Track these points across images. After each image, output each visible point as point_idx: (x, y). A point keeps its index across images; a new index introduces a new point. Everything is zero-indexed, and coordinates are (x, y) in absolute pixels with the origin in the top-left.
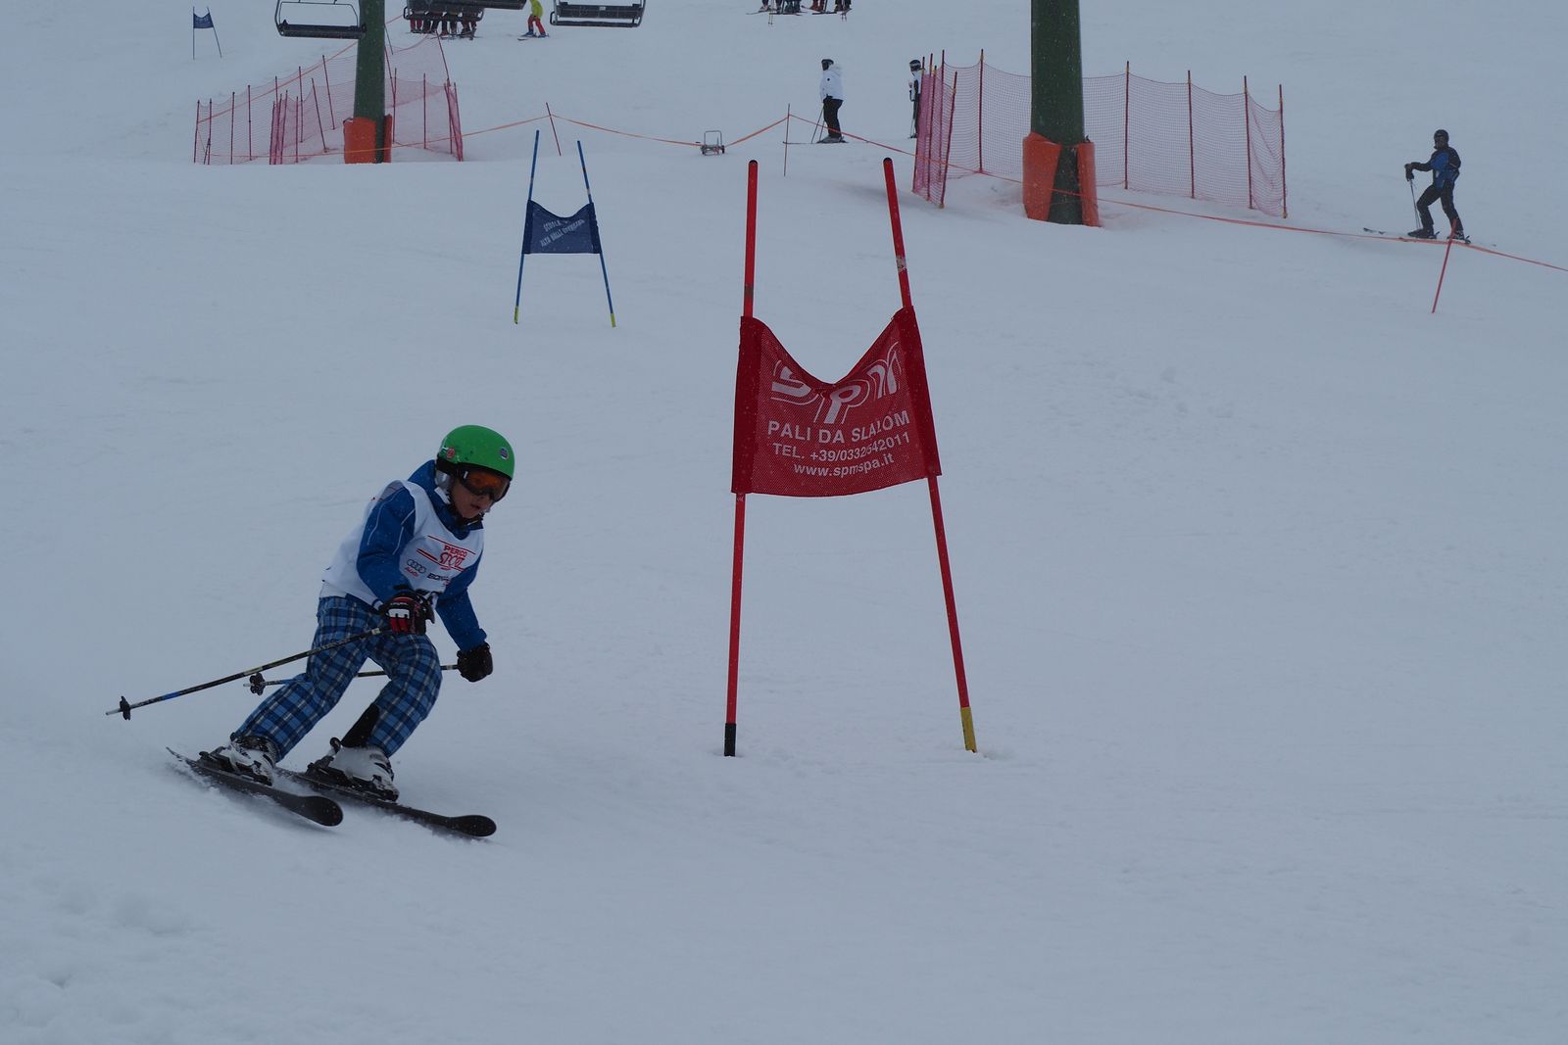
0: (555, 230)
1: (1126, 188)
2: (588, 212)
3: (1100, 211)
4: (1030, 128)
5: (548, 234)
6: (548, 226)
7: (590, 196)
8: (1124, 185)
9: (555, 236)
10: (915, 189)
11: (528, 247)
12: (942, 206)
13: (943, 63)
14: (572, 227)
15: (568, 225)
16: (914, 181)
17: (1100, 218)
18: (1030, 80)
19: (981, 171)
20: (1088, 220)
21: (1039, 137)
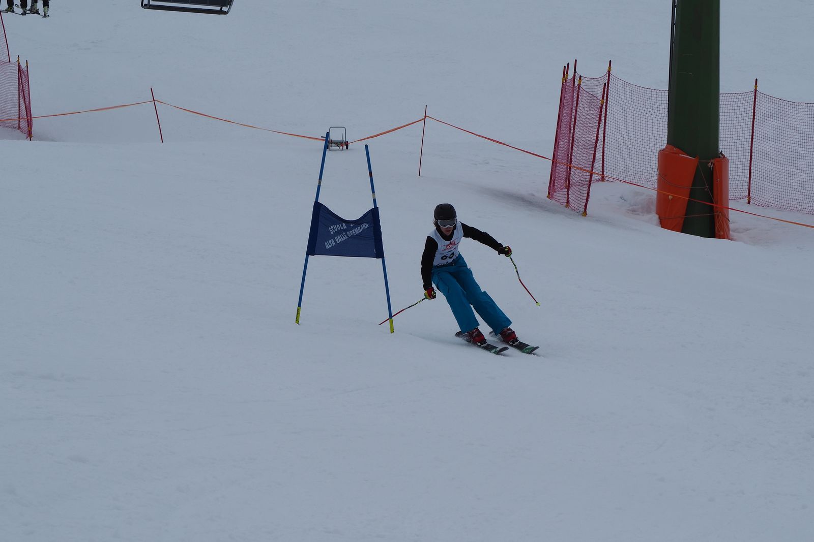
0: (339, 233)
1: (749, 203)
2: (373, 216)
3: (731, 226)
4: (666, 142)
5: (333, 237)
6: (333, 229)
7: (375, 201)
8: (746, 200)
9: (339, 239)
10: (550, 195)
11: (312, 249)
12: (585, 213)
13: (575, 72)
14: (357, 231)
15: (354, 228)
16: (550, 186)
17: (730, 232)
18: (667, 93)
19: (603, 179)
20: (722, 233)
21: (675, 150)
